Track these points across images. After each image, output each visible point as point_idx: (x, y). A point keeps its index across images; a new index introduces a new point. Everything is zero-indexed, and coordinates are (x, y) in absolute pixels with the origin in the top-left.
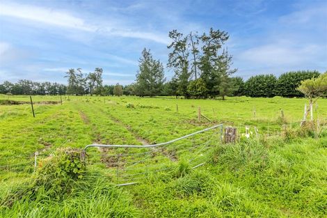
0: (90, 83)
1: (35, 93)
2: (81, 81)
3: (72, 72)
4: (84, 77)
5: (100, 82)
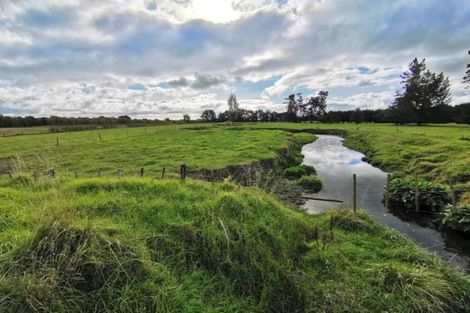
0: (310, 109)
1: (247, 120)
2: (301, 106)
3: (292, 97)
4: (304, 102)
5: (323, 107)
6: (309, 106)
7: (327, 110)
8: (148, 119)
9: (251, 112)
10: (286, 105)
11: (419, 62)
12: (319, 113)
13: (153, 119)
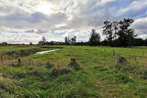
2: (69, 41)
3: (66, 38)
5: (75, 41)
6: (71, 41)
7: (77, 42)
8: (19, 44)
9: (56, 42)
10: (65, 40)
11: (94, 30)
12: (74, 43)
13: (21, 44)
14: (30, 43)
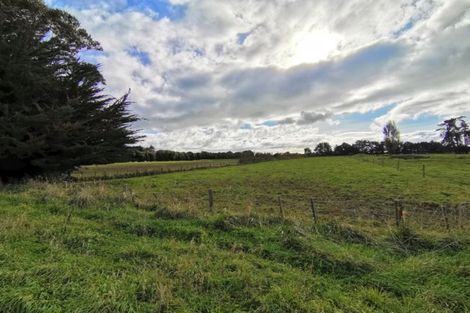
14: (306, 150)
